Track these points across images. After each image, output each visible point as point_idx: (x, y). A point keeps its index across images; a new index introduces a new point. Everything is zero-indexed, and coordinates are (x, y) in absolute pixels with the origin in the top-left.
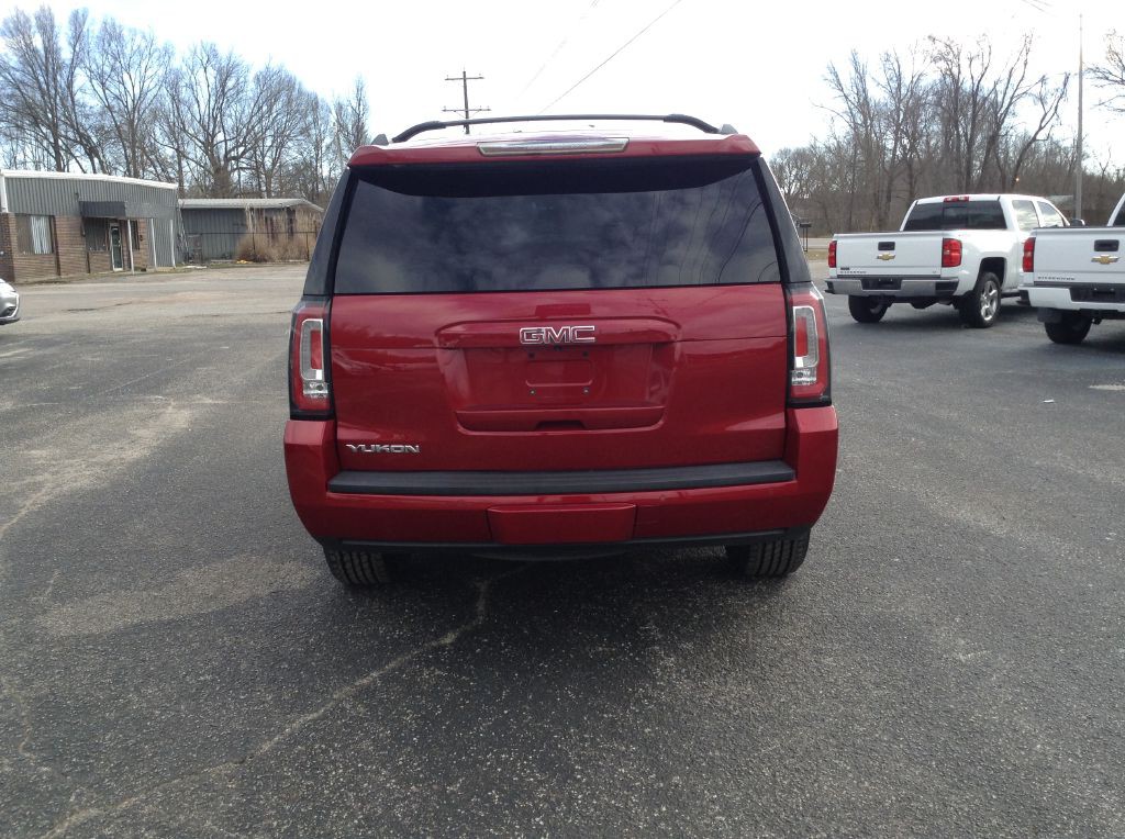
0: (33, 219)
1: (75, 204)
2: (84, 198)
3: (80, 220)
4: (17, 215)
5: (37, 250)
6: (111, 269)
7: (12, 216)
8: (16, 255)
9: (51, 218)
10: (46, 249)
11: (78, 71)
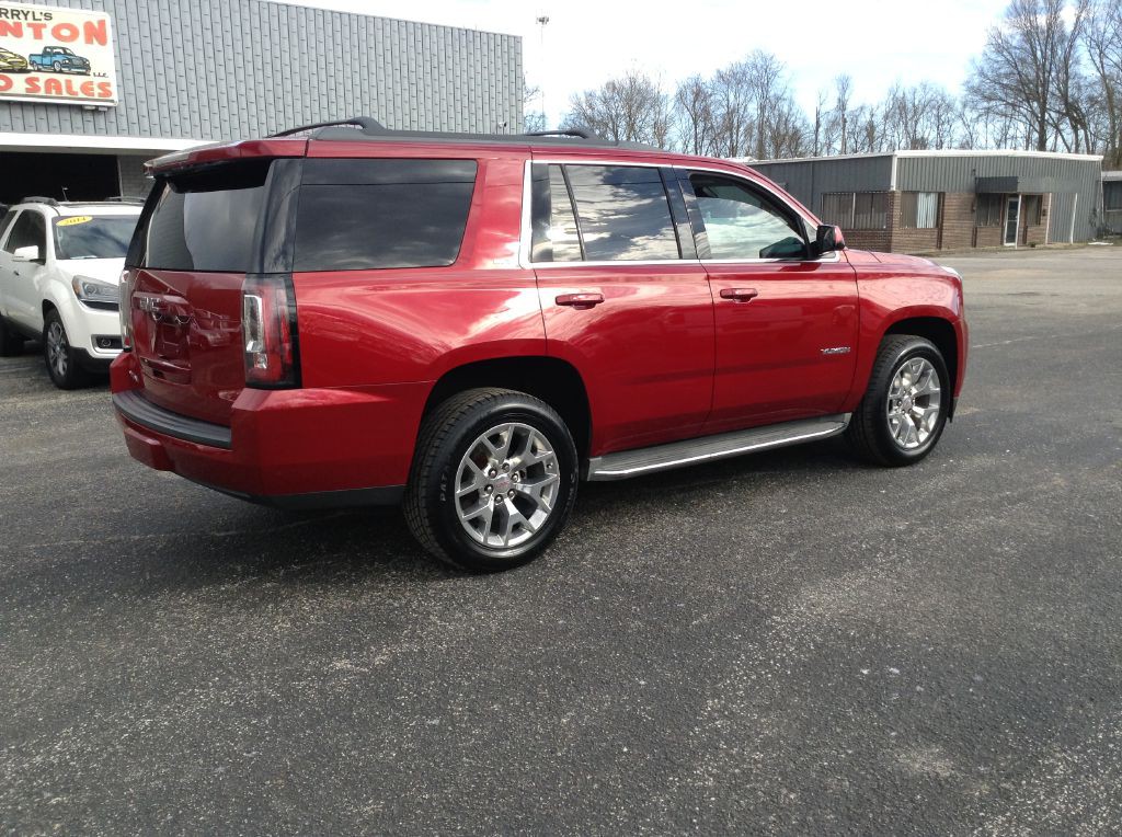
0: (921, 197)
1: (970, 180)
2: (982, 174)
3: (972, 196)
4: (904, 192)
5: (920, 225)
6: (1002, 243)
7: (898, 194)
8: (896, 230)
9: (941, 196)
10: (931, 224)
11: (1079, 41)
